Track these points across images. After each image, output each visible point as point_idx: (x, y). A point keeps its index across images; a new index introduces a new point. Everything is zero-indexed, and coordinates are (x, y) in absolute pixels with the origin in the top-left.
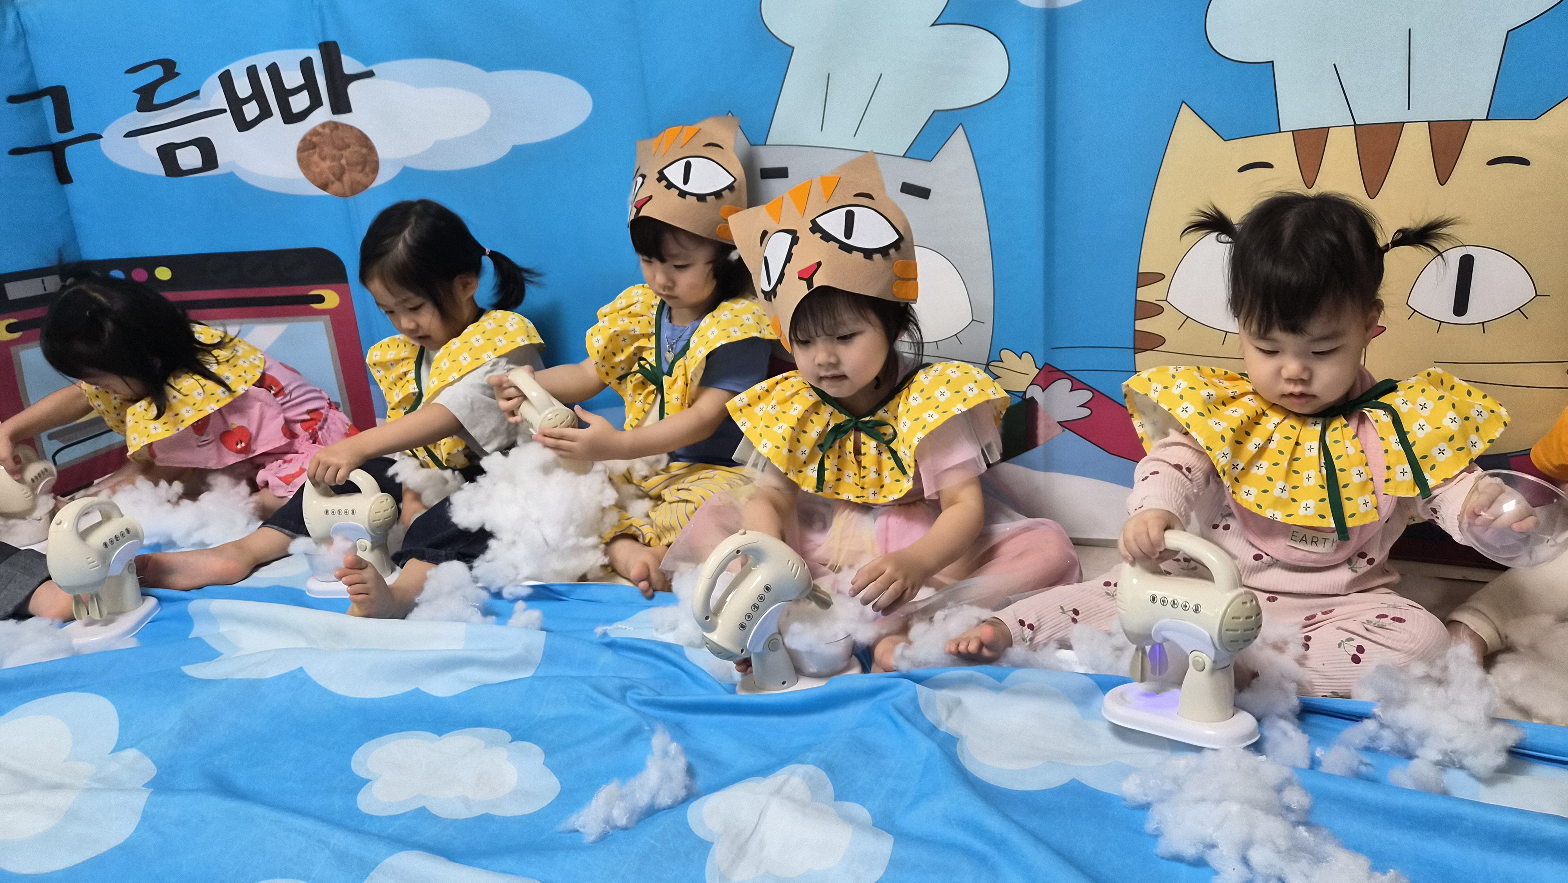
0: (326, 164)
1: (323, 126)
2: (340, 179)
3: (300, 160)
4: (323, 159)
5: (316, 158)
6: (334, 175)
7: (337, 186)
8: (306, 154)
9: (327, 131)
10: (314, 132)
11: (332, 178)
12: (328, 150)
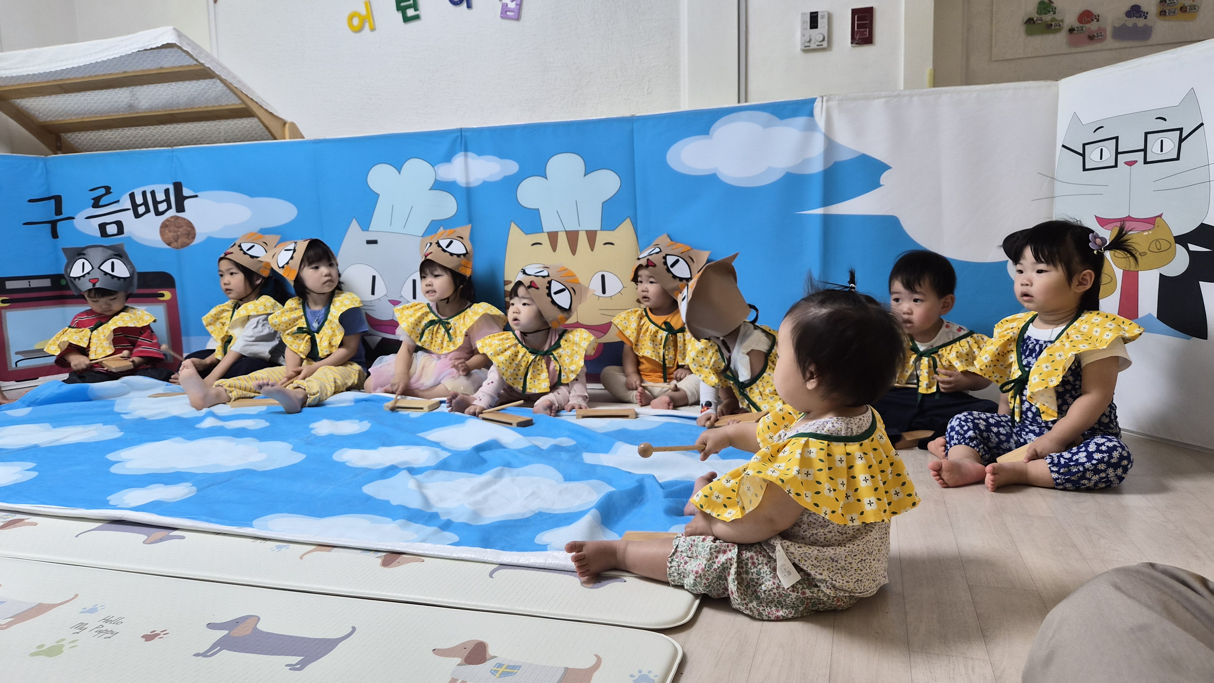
0: (172, 234)
1: (172, 217)
2: (176, 241)
3: (161, 232)
4: (170, 232)
5: (167, 231)
6: (174, 239)
7: (175, 244)
8: (163, 229)
9: (173, 220)
10: (167, 220)
11: (173, 240)
12: (172, 228)
